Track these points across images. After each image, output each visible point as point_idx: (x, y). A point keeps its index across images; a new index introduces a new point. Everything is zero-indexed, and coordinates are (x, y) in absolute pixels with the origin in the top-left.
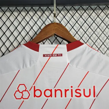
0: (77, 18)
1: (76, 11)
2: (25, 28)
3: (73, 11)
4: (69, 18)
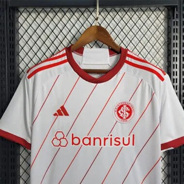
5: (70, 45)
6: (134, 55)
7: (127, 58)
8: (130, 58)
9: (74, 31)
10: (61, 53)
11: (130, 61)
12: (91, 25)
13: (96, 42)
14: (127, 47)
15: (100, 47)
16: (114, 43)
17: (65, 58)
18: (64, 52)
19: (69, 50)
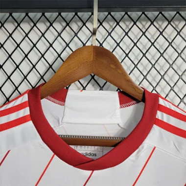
0: (136, 36)
1: (133, 23)
2: (28, 57)
3: (128, 23)
4: (120, 36)
5: (42, 82)
6: (173, 108)
7: (160, 115)
8: (165, 115)
9: (50, 57)
10: (19, 102)
11: (165, 120)
12: (84, 45)
13: (93, 77)
14: (154, 89)
15: (101, 89)
16: (129, 81)
17: (26, 111)
18: (25, 98)
19: (35, 94)
